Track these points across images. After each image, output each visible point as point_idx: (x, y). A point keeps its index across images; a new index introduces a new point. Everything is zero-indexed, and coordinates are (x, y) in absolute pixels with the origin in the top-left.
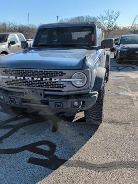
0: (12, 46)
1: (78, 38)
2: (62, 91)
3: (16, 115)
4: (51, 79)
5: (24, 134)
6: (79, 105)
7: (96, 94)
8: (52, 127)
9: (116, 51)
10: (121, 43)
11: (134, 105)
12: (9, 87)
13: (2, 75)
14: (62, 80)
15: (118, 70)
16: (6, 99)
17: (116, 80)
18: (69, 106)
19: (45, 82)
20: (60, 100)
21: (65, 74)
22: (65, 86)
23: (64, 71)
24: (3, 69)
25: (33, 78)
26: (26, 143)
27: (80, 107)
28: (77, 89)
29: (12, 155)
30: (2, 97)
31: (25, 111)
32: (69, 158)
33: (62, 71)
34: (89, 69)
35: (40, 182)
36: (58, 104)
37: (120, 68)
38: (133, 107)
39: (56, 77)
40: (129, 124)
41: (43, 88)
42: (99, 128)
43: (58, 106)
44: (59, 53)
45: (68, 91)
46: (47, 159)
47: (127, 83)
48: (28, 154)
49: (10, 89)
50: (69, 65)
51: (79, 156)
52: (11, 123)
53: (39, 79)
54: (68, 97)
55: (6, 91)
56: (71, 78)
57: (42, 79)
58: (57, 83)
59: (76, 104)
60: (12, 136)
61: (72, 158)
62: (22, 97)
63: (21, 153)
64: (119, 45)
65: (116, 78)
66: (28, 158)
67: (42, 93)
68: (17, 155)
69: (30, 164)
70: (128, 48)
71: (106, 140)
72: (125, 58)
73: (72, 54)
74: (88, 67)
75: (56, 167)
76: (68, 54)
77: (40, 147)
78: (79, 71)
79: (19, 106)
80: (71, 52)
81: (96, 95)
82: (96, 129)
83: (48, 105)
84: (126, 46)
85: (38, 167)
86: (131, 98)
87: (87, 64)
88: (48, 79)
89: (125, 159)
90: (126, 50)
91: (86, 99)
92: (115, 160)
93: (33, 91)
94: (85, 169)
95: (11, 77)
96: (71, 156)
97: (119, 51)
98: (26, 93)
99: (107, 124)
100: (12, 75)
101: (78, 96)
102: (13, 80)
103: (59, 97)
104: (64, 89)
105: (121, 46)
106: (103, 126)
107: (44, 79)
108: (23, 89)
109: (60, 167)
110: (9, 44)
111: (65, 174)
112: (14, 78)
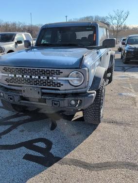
0: (19, 45)
1: (82, 38)
2: (59, 90)
3: (17, 112)
4: (48, 78)
5: (22, 131)
6: (76, 104)
7: (94, 93)
8: (50, 125)
9: (123, 52)
10: (128, 43)
11: (136, 106)
12: (8, 85)
13: (2, 73)
14: (59, 78)
15: (124, 70)
16: (6, 96)
17: (121, 80)
18: (66, 105)
19: (42, 80)
20: (57, 99)
21: (62, 73)
22: (62, 85)
23: (61, 70)
24: (3, 67)
25: (31, 77)
26: (24, 140)
27: (77, 105)
28: (73, 88)
29: (9, 150)
30: (2, 94)
31: (26, 109)
32: (64, 156)
33: (59, 69)
34: (86, 69)
35: (33, 178)
36: (55, 102)
37: (126, 68)
38: (135, 108)
39: (54, 75)
40: (129, 125)
41: (40, 86)
42: (98, 128)
43: (55, 104)
44: (59, 52)
45: (65, 90)
46: (42, 156)
47: (132, 83)
48: (24, 150)
49: (9, 87)
50: (66, 64)
51: (74, 154)
52: (11, 120)
53: (37, 77)
54: (65, 95)
55: (6, 88)
56: (68, 77)
57: (39, 77)
58: (54, 81)
59: (73, 102)
60: (11, 132)
61: (67, 156)
62: (20, 95)
63: (18, 149)
64: (126, 45)
65: (121, 78)
66: (24, 155)
67: (40, 91)
68: (14, 151)
69: (25, 160)
70: (135, 48)
71: (103, 140)
72: (132, 59)
73: (71, 53)
74: (86, 67)
75: (50, 165)
76: (67, 53)
77: (36, 144)
78: (76, 70)
79: (18, 103)
80: (70, 52)
81: (93, 95)
82: (94, 129)
83: (46, 103)
84: (133, 46)
85: (32, 163)
86: (134, 99)
87: (84, 64)
88: (46, 78)
89: (120, 159)
90: (133, 50)
91: (83, 98)
92: (110, 160)
93: (31, 89)
94: (78, 168)
95: (10, 75)
96: (66, 155)
97: (126, 52)
98: (24, 91)
99: (106, 124)
100: (11, 73)
101: (75, 95)
102: (12, 78)
103: (57, 95)
104: (61, 88)
105: (128, 46)
106: (101, 125)
107: (42, 78)
108: (21, 86)
109: (54, 165)
110: (16, 43)
111: (58, 171)
112: (13, 76)
